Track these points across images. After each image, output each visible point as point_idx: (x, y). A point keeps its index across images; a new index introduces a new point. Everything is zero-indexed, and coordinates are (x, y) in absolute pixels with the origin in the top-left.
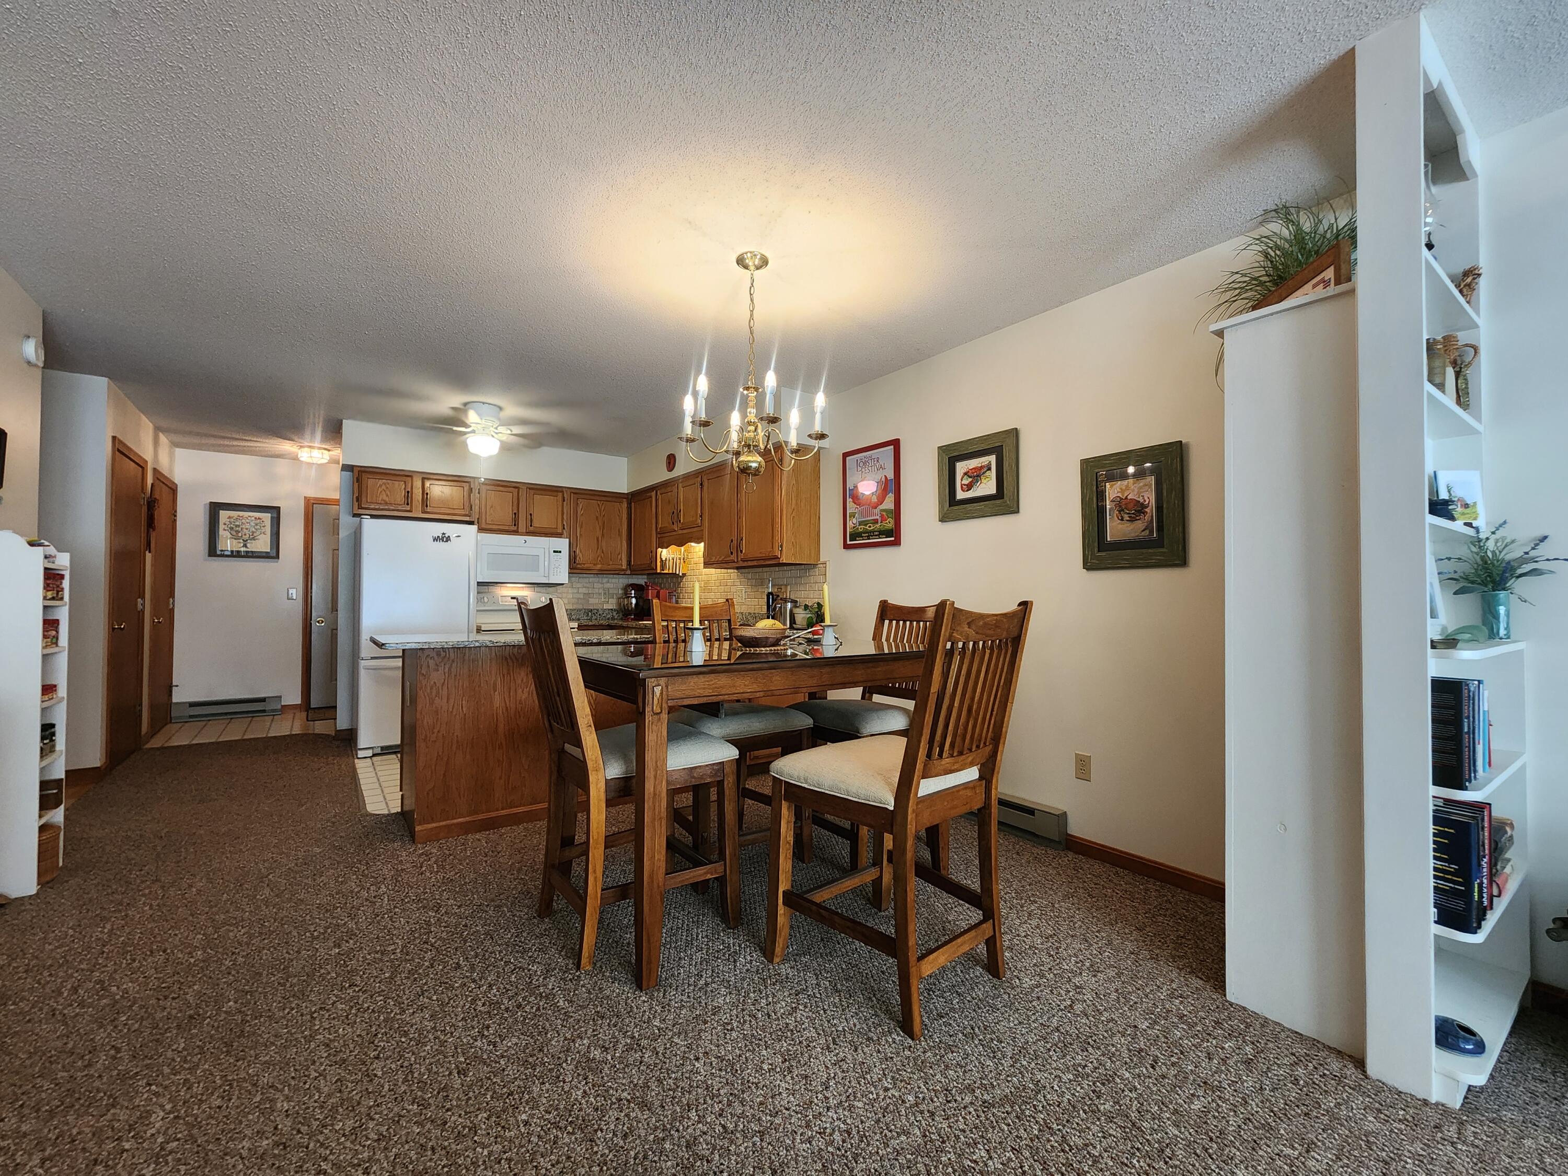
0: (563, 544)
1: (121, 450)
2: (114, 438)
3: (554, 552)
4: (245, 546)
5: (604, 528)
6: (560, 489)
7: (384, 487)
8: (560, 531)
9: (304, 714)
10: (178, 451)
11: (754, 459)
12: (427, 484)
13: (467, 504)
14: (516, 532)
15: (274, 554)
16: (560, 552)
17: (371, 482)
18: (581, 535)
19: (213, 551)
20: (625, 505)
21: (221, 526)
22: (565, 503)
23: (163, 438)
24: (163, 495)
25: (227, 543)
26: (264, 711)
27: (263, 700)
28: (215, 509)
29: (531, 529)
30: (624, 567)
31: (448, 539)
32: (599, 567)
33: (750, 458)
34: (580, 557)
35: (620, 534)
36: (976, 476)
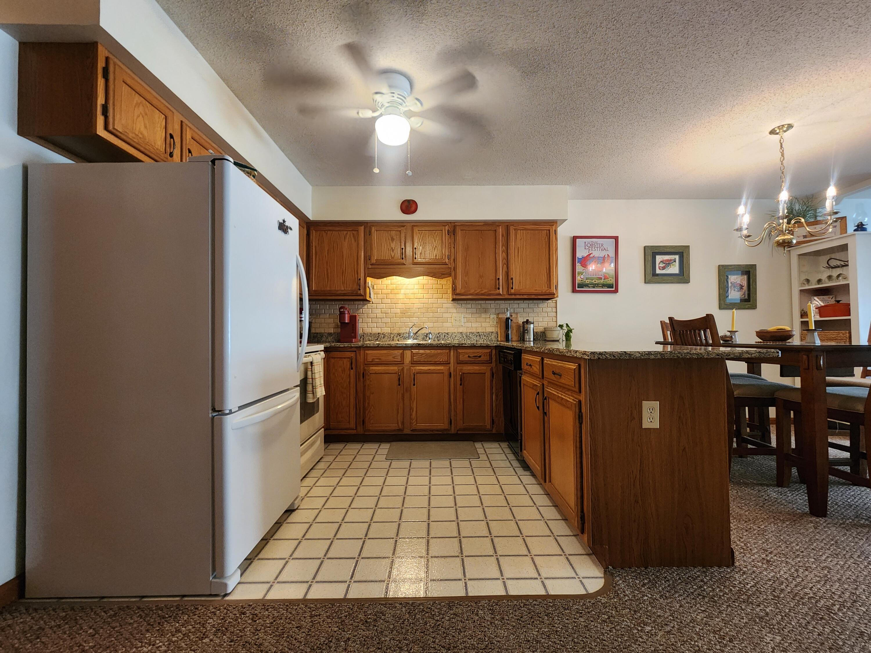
7: (141, 110)
12: (188, 135)
36: (668, 264)
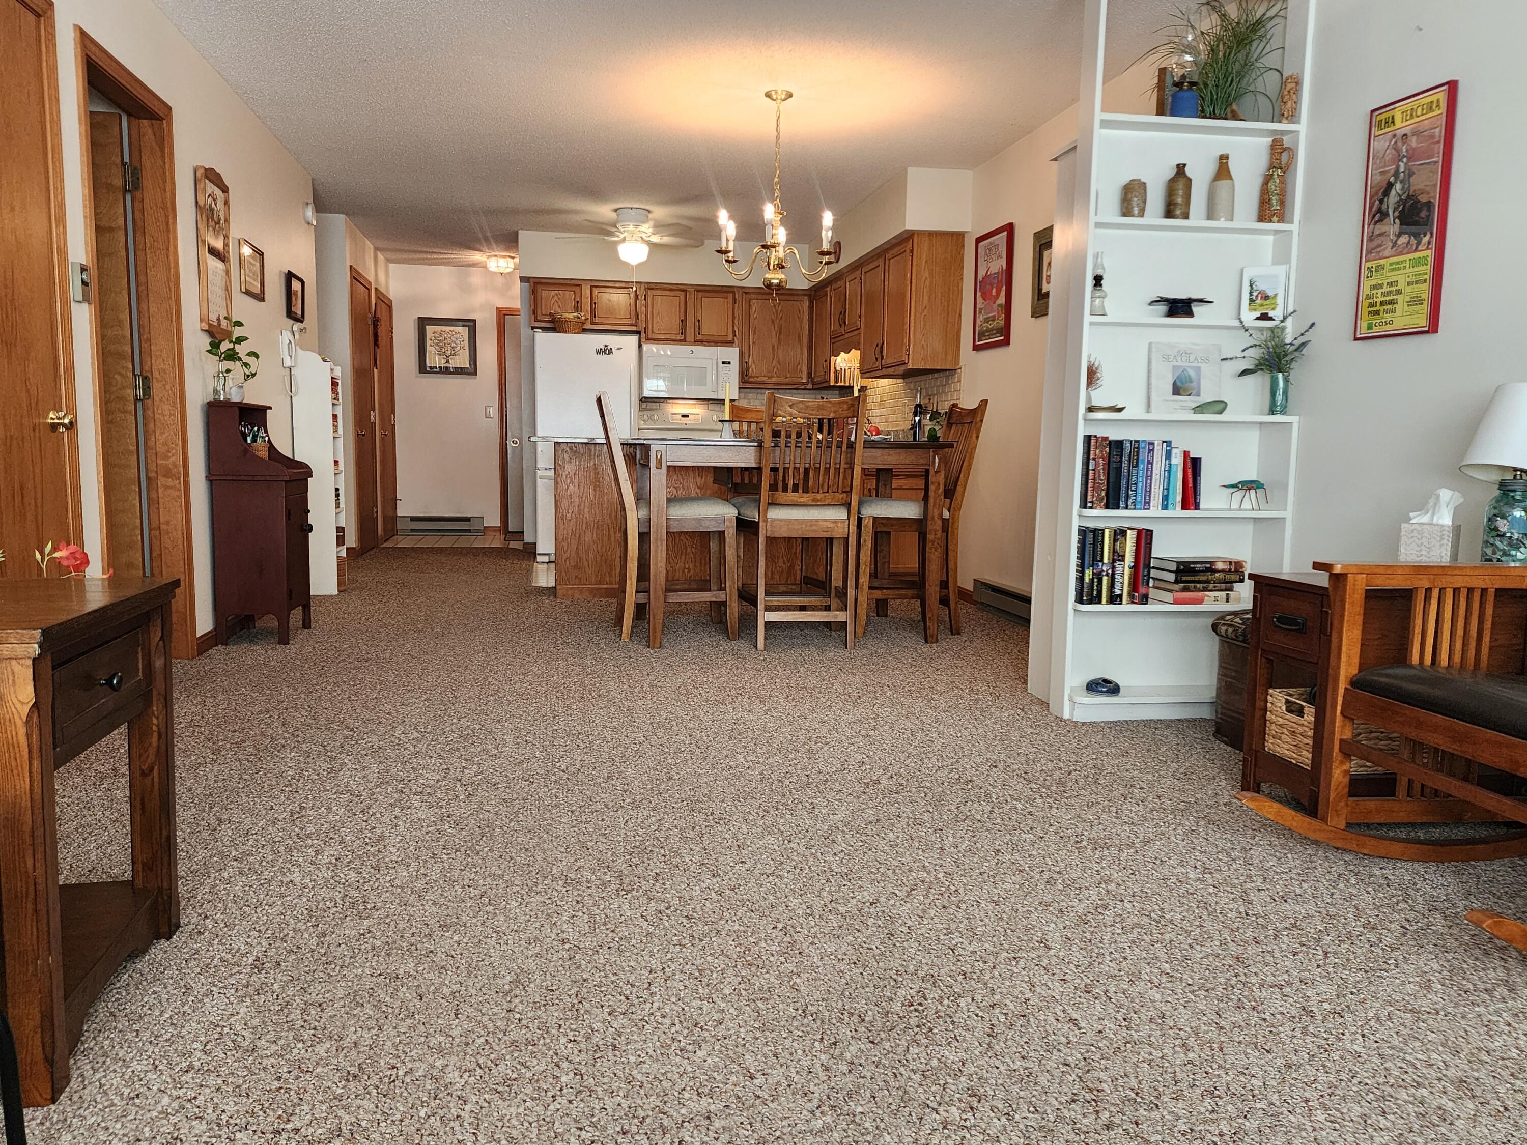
0: (732, 354)
1: (356, 277)
2: (351, 266)
3: (723, 363)
4: (447, 362)
5: (780, 333)
6: (731, 289)
7: (556, 298)
8: (730, 339)
9: (503, 537)
10: (391, 266)
11: (777, 276)
12: (596, 291)
13: (633, 313)
14: (683, 341)
15: (471, 371)
16: (729, 363)
17: (544, 293)
18: (754, 343)
19: (423, 368)
20: (806, 304)
21: (428, 342)
22: (736, 305)
23: (380, 256)
24: (383, 315)
25: (434, 360)
26: (469, 531)
27: (468, 519)
28: (423, 323)
29: (699, 337)
30: (804, 381)
31: (610, 352)
32: (774, 380)
33: (772, 276)
34: (753, 369)
35: (800, 341)
